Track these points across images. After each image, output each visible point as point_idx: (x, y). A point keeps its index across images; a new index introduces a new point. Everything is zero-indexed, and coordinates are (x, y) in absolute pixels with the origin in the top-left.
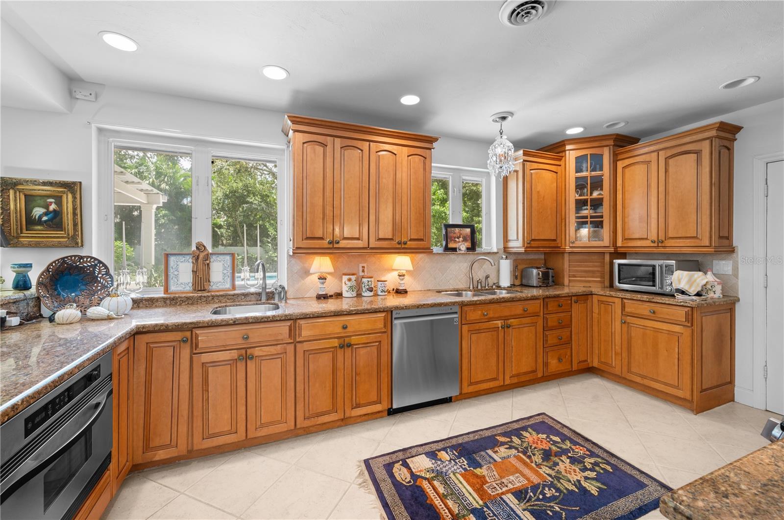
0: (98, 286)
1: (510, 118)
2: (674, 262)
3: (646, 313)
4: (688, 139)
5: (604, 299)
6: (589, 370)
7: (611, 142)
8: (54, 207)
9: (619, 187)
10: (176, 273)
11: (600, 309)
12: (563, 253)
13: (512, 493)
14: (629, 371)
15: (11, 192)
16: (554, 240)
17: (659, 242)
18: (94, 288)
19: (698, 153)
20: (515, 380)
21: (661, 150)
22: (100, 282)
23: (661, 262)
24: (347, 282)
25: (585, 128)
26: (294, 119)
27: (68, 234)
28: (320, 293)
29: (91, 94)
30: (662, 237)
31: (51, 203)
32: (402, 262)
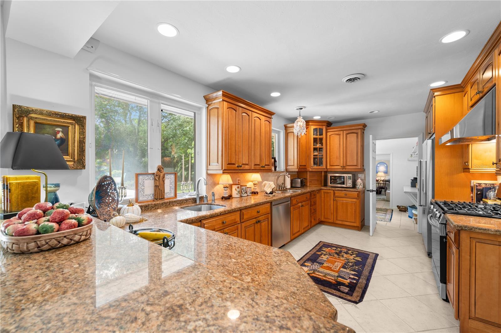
0: (109, 199)
1: (304, 109)
2: (351, 175)
3: (343, 195)
4: (353, 128)
5: (326, 191)
6: (321, 223)
7: (325, 124)
8: (61, 136)
9: (328, 143)
10: (143, 188)
11: (324, 195)
12: (307, 172)
13: (342, 268)
14: (337, 220)
15: (25, 119)
16: (305, 166)
17: (343, 167)
18: (107, 201)
19: (357, 133)
20: (304, 230)
21: (344, 130)
22: (110, 196)
23: (346, 175)
24: (237, 189)
25: (321, 117)
26: (225, 94)
27: (74, 159)
28: (224, 196)
29: (92, 47)
30: (345, 165)
31: (59, 132)
32: (256, 177)
